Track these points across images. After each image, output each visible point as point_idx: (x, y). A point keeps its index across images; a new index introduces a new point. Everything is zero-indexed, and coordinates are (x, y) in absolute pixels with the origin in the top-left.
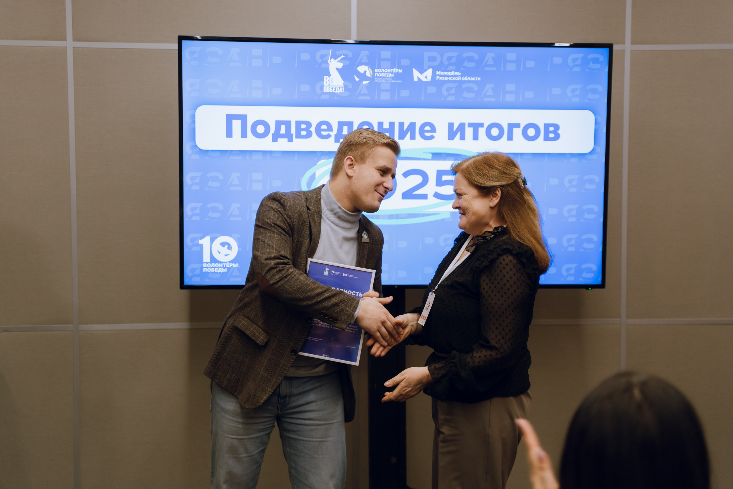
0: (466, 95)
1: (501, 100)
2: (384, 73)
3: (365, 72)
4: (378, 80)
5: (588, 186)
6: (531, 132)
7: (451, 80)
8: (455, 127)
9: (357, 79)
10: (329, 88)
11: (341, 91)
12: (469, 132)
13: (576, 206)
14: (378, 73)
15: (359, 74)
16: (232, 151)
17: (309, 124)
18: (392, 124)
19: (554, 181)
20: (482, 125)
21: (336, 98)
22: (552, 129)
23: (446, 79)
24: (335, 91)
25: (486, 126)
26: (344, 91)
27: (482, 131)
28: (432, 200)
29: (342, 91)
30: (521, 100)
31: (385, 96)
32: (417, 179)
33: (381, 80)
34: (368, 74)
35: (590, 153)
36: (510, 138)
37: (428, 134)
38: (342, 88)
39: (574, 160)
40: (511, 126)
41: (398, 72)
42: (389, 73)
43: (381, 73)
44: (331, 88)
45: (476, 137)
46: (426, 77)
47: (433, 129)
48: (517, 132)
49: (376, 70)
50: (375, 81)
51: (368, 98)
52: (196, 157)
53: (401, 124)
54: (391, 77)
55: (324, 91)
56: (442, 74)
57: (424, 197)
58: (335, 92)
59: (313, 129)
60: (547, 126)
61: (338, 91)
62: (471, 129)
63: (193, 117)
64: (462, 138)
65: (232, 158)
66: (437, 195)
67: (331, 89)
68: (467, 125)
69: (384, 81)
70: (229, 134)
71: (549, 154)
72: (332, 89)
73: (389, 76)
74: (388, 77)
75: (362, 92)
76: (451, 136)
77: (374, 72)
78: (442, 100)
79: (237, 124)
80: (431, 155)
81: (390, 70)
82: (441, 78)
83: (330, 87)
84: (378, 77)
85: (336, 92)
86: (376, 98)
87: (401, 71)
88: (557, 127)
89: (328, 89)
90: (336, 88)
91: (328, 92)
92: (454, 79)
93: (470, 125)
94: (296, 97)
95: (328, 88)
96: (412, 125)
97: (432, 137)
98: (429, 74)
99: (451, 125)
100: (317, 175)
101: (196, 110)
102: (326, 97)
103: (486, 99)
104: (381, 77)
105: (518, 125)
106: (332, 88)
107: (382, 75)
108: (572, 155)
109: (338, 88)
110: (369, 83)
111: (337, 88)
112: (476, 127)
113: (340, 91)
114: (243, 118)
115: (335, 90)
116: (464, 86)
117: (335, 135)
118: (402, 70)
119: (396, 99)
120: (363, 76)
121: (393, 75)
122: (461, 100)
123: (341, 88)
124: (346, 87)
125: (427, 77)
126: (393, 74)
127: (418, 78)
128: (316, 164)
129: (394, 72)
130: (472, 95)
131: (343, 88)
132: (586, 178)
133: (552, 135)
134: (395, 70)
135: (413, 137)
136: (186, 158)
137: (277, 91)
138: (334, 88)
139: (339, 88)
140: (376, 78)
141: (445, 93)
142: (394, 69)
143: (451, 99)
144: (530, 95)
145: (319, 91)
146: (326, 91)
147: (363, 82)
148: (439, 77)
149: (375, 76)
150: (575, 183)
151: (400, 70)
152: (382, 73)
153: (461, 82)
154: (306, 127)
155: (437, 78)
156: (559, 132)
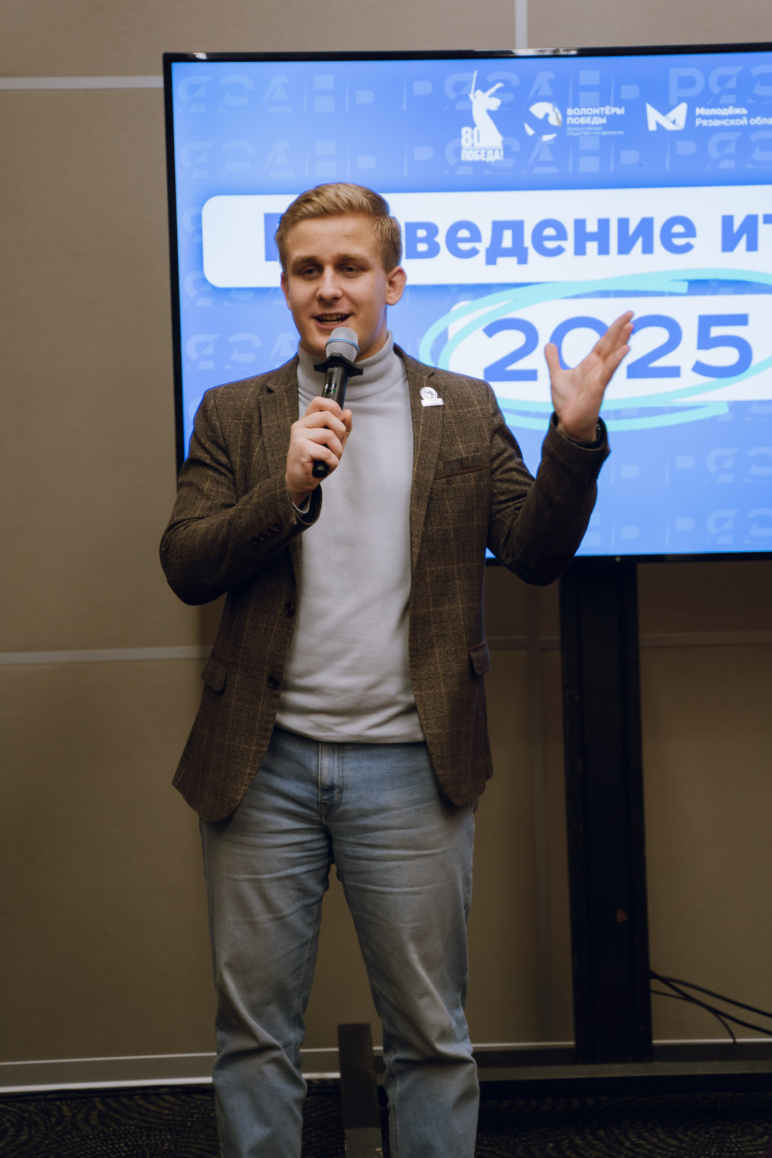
0: (759, 155)
2: (587, 116)
3: (547, 115)
4: (574, 132)
7: (727, 124)
8: (737, 224)
9: (530, 131)
10: (472, 152)
11: (498, 156)
14: (573, 116)
15: (533, 121)
17: (431, 229)
18: (603, 224)
21: (487, 172)
23: (717, 123)
24: (484, 157)
26: (505, 157)
28: (690, 378)
29: (501, 157)
31: (590, 165)
32: (660, 336)
33: (579, 131)
34: (553, 121)
37: (679, 242)
38: (500, 151)
41: (615, 113)
42: (596, 115)
43: (579, 116)
44: (477, 152)
46: (674, 122)
47: (691, 230)
49: (570, 111)
50: (569, 134)
51: (555, 170)
52: (206, 302)
53: (623, 223)
54: (600, 125)
55: (463, 159)
56: (707, 114)
57: (674, 372)
58: (485, 159)
59: (441, 239)
61: (491, 158)
63: (198, 220)
64: (753, 246)
66: (700, 368)
67: (477, 155)
69: (586, 133)
72: (479, 154)
73: (597, 123)
74: (595, 126)
75: (541, 159)
76: (729, 243)
77: (565, 116)
80: (686, 284)
81: (598, 109)
82: (705, 123)
83: (474, 151)
84: (574, 126)
85: (488, 161)
86: (571, 170)
87: (620, 111)
89: (471, 154)
90: (487, 151)
91: (471, 159)
92: (732, 122)
94: (406, 173)
95: (470, 152)
96: (647, 224)
97: (688, 248)
98: (680, 113)
99: (728, 221)
100: (451, 336)
101: (203, 206)
102: (468, 171)
104: (580, 125)
106: (480, 152)
107: (582, 121)
109: (490, 152)
110: (555, 139)
113: (495, 159)
115: (485, 155)
116: (754, 137)
117: (487, 250)
118: (623, 109)
119: (612, 169)
120: (542, 126)
121: (604, 121)
122: (749, 166)
123: (497, 152)
124: (507, 149)
125: (677, 122)
126: (605, 118)
127: (658, 125)
128: (449, 311)
129: (607, 113)
131: (502, 152)
134: (609, 110)
135: (648, 249)
136: (186, 306)
137: (367, 162)
138: (483, 152)
139: (494, 151)
140: (569, 129)
141: (715, 153)
142: (607, 108)
143: (728, 165)
145: (452, 160)
146: (467, 160)
147: (542, 136)
148: (700, 120)
149: (568, 122)
151: (620, 108)
152: (583, 115)
153: (748, 129)
154: (427, 234)
155: (698, 121)
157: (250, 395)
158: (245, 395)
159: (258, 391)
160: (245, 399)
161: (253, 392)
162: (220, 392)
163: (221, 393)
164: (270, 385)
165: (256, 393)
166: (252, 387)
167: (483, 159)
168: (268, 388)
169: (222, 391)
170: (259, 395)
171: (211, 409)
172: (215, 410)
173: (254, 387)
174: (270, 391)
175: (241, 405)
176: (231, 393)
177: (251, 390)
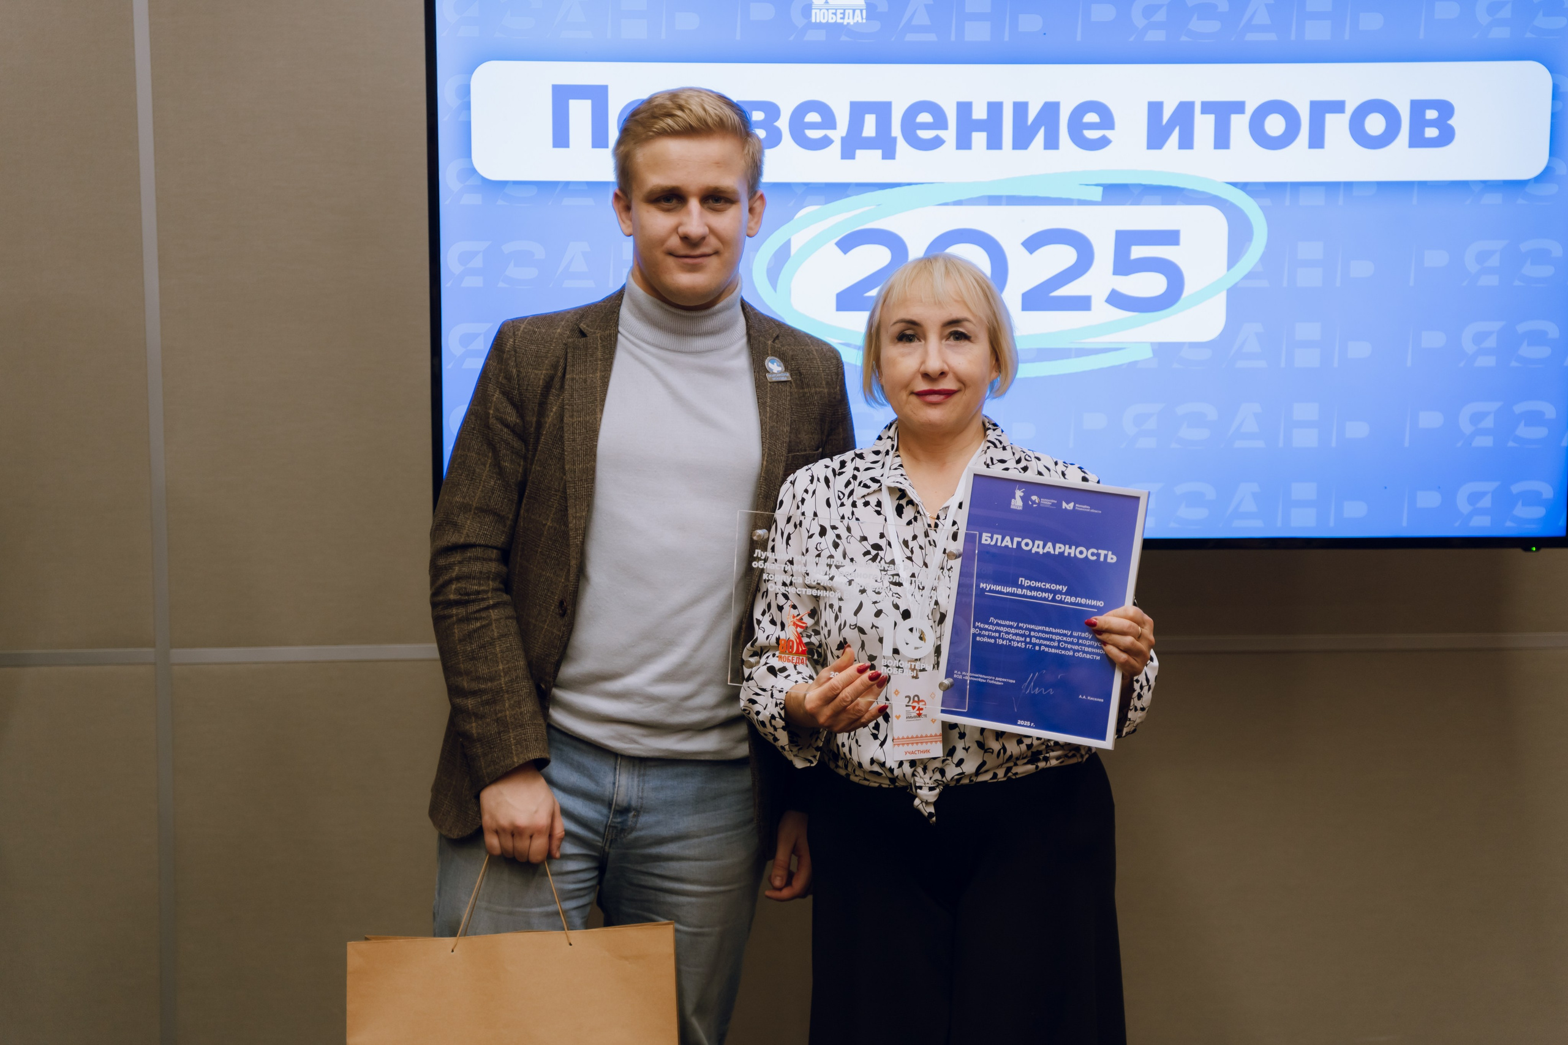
0: (1197, 25)
1: (1293, 37)
5: (1530, 270)
6: (1375, 124)
8: (1167, 114)
10: (826, 11)
11: (859, 18)
12: (1204, 126)
13: (1496, 325)
16: (567, 183)
17: (772, 110)
18: (995, 109)
19: (1436, 258)
20: (1238, 107)
21: (844, 38)
22: (1431, 114)
24: (841, 18)
25: (1250, 109)
26: (867, 19)
27: (1239, 124)
28: (1102, 312)
29: (862, 19)
30: (1347, 37)
31: (978, 33)
32: (1063, 256)
35: (1538, 179)
36: (1317, 140)
37: (1092, 134)
38: (861, 11)
39: (1494, 199)
40: (1321, 109)
44: (831, 11)
45: (1222, 140)
47: (1107, 120)
48: (1337, 125)
51: (932, 37)
52: (473, 199)
53: (1021, 109)
55: (813, 20)
57: (1082, 303)
58: (842, 21)
59: (783, 124)
60: (1418, 107)
61: (849, 20)
62: (1211, 118)
63: (465, 92)
64: (1186, 142)
65: (568, 202)
66: (1116, 299)
67: (831, 16)
68: (1198, 108)
70: (561, 138)
71: (1423, 184)
72: (833, 13)
75: (915, 22)
76: (1156, 138)
78: (1132, 39)
79: (580, 111)
80: (1101, 189)
83: (828, 10)
85: (845, 23)
86: (953, 38)
88: (1445, 109)
89: (824, 13)
90: (844, 10)
91: (824, 21)
93: (1208, 107)
94: (738, 37)
95: (822, 11)
96: (1051, 110)
97: (1104, 142)
99: (1155, 109)
100: (794, 249)
101: (472, 73)
102: (820, 36)
103: (1250, 37)
105: (1338, 107)
106: (834, 11)
108: (1488, 186)
109: (849, 12)
111: (847, 11)
112: (1223, 111)
113: (855, 21)
114: (598, 95)
115: (842, 16)
117: (843, 138)
119: (1006, 39)
122: (1184, 38)
123: (858, 12)
124: (870, 9)
128: (792, 218)
130: (1212, 26)
131: (864, 12)
132: (1525, 246)
133: (1431, 133)
135: (1052, 143)
136: (447, 202)
137: (688, 22)
138: (839, 12)
139: (854, 11)
141: (1139, 21)
143: (1156, 36)
144: (1372, 22)
145: (799, 21)
146: (818, 21)
150: (1494, 261)
154: (765, 117)
156: (1450, 122)
157: (557, 338)
158: (551, 338)
159: (568, 332)
160: (551, 344)
161: (561, 335)
162: (522, 329)
163: (523, 331)
164: (583, 326)
165: (565, 336)
166: (561, 326)
167: (839, 21)
168: (580, 329)
169: (524, 328)
170: (568, 337)
171: (509, 351)
172: (513, 353)
173: (563, 327)
174: (583, 334)
175: (546, 353)
176: (535, 332)
177: (559, 331)
